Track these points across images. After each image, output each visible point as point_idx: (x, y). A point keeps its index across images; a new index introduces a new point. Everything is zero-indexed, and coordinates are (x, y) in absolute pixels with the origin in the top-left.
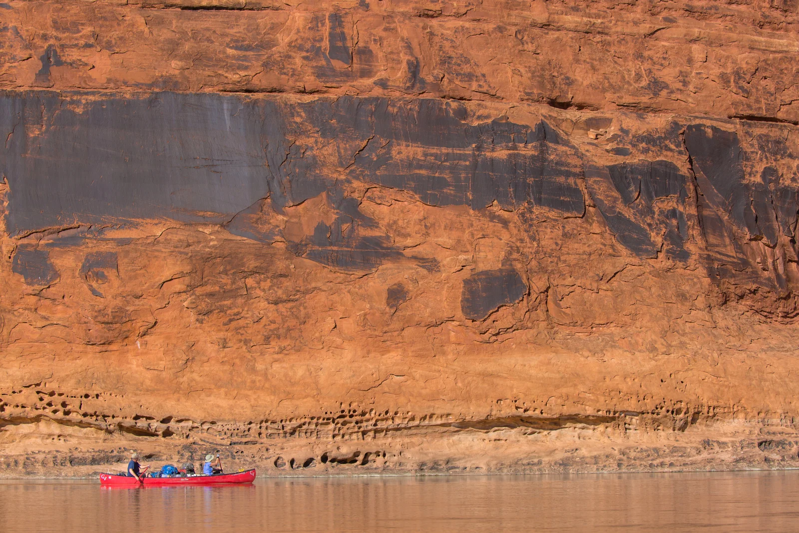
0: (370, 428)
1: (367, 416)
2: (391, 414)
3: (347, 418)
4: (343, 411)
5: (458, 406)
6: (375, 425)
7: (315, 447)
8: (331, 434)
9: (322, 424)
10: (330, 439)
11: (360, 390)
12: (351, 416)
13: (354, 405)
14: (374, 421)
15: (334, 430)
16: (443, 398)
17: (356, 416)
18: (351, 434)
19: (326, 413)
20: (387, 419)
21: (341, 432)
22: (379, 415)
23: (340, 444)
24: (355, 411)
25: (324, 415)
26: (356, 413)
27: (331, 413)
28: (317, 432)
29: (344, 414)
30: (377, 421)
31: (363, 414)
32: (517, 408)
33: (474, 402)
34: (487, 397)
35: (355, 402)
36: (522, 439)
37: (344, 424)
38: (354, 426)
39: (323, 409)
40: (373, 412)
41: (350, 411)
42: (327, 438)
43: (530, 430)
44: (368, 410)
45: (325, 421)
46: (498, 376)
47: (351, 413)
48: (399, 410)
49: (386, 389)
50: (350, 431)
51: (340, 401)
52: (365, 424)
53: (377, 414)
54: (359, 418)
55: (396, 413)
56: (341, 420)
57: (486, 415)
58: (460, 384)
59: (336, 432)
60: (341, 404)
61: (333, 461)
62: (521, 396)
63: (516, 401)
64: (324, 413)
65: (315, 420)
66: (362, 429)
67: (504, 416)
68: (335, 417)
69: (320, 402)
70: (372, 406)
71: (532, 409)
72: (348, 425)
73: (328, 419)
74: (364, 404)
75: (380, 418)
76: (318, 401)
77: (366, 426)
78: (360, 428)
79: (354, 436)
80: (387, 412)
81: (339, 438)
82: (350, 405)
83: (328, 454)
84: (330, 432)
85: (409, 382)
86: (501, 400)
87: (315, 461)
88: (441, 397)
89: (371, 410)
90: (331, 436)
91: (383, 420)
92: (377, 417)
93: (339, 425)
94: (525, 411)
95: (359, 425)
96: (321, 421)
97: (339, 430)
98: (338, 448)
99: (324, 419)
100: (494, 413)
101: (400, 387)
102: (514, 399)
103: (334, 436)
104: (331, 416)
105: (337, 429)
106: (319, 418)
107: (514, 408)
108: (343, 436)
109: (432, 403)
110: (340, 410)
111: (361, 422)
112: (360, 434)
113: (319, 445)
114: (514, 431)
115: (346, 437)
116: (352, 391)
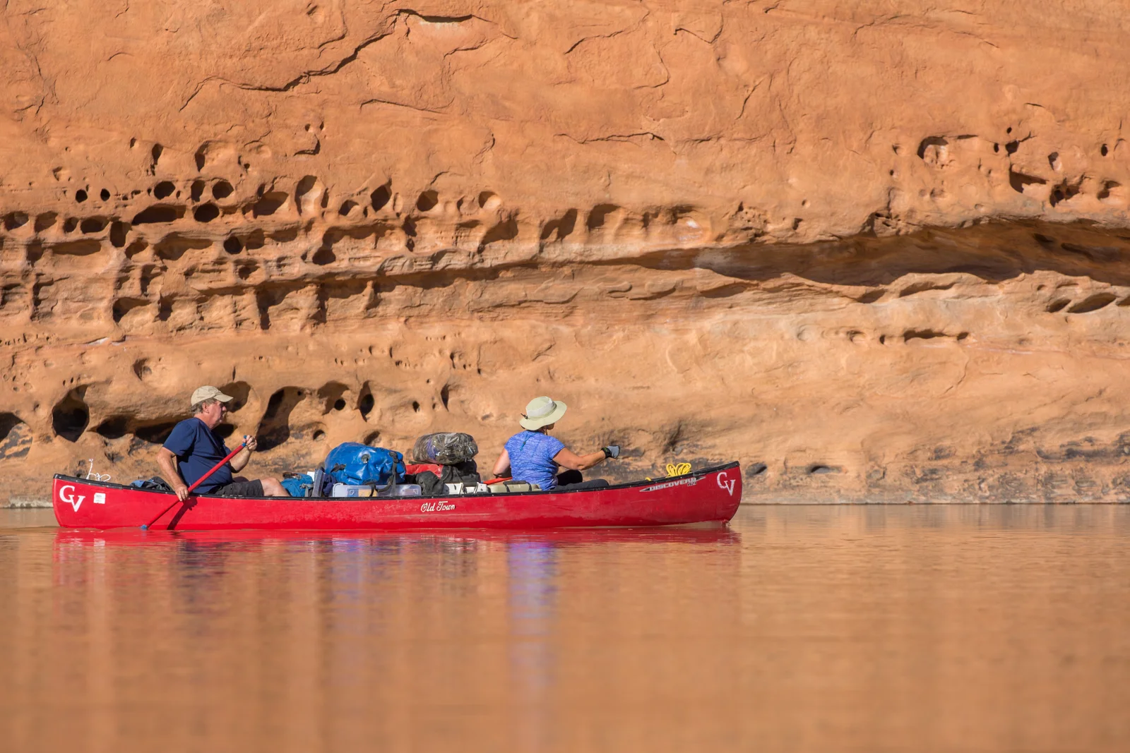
0: (297, 269)
1: (285, 213)
2: (400, 204)
3: (186, 223)
4: (164, 189)
5: (727, 168)
6: (324, 256)
7: (23, 360)
8: (105, 297)
9: (59, 249)
10: (102, 322)
11: (246, 86)
12: (206, 213)
13: (220, 162)
14: (314, 241)
15: (120, 282)
16: (655, 128)
17: (230, 210)
18: (205, 298)
19: (81, 196)
20: (379, 230)
21: (157, 288)
22: (345, 209)
23: (150, 348)
24: (222, 189)
25: (68, 207)
26: (231, 199)
27: (105, 195)
28: (37, 288)
29: (170, 199)
30: (332, 236)
31: (265, 202)
32: (1018, 180)
33: (805, 149)
34: (869, 126)
35: (225, 142)
36: (1043, 329)
37: (170, 249)
38: (220, 261)
39: (64, 174)
40: (315, 194)
41: (197, 188)
42: (86, 317)
43: (1082, 288)
44: (287, 185)
45: (76, 235)
46: (929, 25)
47: (207, 196)
48: (440, 184)
49: (379, 85)
50: (200, 284)
51: (148, 136)
52: (271, 251)
53: (334, 203)
54: (240, 222)
55: (426, 201)
56: (154, 233)
57: (863, 216)
58: (737, 64)
59: (132, 289)
60: (156, 151)
61: (111, 428)
62: (1040, 121)
63: (1012, 147)
64: (72, 195)
65: (25, 232)
66: (257, 277)
67: (953, 218)
68: (126, 217)
69: (54, 143)
70: (307, 166)
71: (1092, 186)
72: (190, 257)
73: (92, 224)
74: (267, 154)
75: (345, 222)
76: (42, 135)
77: (281, 262)
78: (246, 269)
79: (220, 310)
80: (381, 196)
81: (142, 320)
82: (200, 160)
83: (89, 397)
84: (95, 290)
85: (488, 51)
86: (937, 141)
87: (21, 430)
88: (648, 125)
89: (305, 185)
90: (104, 305)
91: (358, 233)
92: (332, 220)
93: (146, 257)
94: (1061, 193)
95: (244, 255)
96: (53, 234)
97: (146, 279)
98: (140, 368)
99: (69, 226)
100: (902, 204)
101: (446, 76)
102: (1004, 139)
103: (119, 310)
104: (106, 209)
105: (136, 274)
106: (44, 221)
107: (1001, 176)
108: (165, 309)
109: (598, 155)
110: (151, 182)
111: (256, 239)
112: (249, 299)
113: (47, 352)
114: (1001, 292)
115: (182, 314)
116: (210, 91)
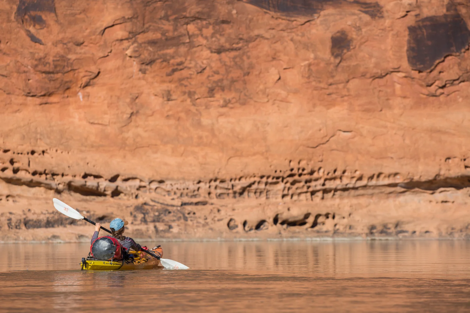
0: (319, 187)
1: (315, 175)
2: (338, 173)
3: (296, 178)
4: (292, 170)
5: (406, 164)
6: (324, 185)
7: (266, 208)
8: (280, 194)
9: (272, 183)
10: (280, 199)
11: (308, 147)
12: (300, 175)
13: (303, 164)
14: (321, 181)
15: (284, 190)
16: (392, 155)
17: (305, 175)
18: (300, 194)
19: (276, 171)
20: (334, 179)
21: (291, 192)
22: (328, 174)
23: (290, 205)
24: (303, 170)
25: (273, 174)
26: (305, 172)
27: (281, 171)
28: (267, 192)
29: (293, 172)
30: (326, 180)
31: (312, 173)
32: (466, 167)
33: (422, 160)
34: (435, 155)
35: (304, 159)
37: (293, 183)
38: (303, 186)
39: (272, 167)
40: (322, 171)
41: (299, 169)
42: (276, 198)
44: (316, 169)
45: (275, 180)
46: (446, 133)
47: (300, 171)
48: (347, 168)
49: (334, 146)
50: (299, 191)
51: (289, 158)
52: (313, 184)
53: (326, 173)
54: (307, 177)
55: (344, 172)
56: (291, 180)
57: (434, 175)
58: (407, 141)
59: (286, 192)
60: (290, 161)
61: (282, 223)
63: (465, 160)
64: (274, 172)
65: (264, 180)
66: (311, 189)
67: (453, 176)
68: (285, 176)
69: (270, 160)
70: (320, 164)
72: (297, 185)
73: (278, 178)
74: (312, 162)
75: (329, 177)
76: (267, 158)
77: (316, 186)
78: (309, 187)
79: (303, 197)
80: (335, 171)
81: (288, 199)
82: (299, 163)
83: (279, 216)
84: (278, 192)
85: (356, 139)
86: (449, 158)
87: (266, 224)
88: (390, 155)
89: (320, 169)
90: (280, 196)
91: (331, 179)
92: (326, 177)
93: (288, 185)
95: (308, 184)
96: (270, 180)
97: (289, 189)
98: (289, 209)
99: (273, 178)
100: (442, 172)
101: (347, 144)
102: (463, 158)
103: (283, 196)
104: (281, 174)
105: (286, 189)
106: (268, 177)
107: (463, 167)
108: (292, 196)
109: (380, 162)
110: (289, 168)
111: (309, 181)
112: (309, 194)
113: (270, 206)
114: (460, 192)
115: (295, 197)
116: (301, 148)
